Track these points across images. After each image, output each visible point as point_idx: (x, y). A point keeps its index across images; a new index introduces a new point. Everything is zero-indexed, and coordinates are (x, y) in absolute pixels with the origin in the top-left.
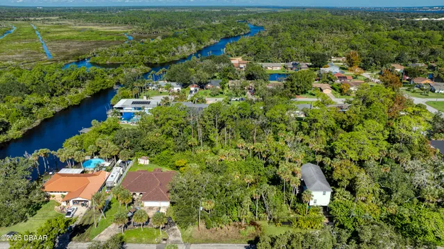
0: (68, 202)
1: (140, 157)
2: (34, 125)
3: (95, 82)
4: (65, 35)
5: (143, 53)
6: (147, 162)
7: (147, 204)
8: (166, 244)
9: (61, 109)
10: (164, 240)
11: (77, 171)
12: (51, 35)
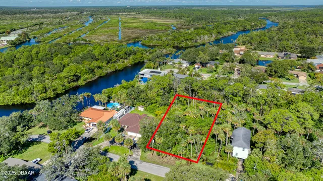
0: (90, 124)
1: (139, 106)
2: (93, 79)
3: (136, 57)
4: (135, 25)
5: (175, 39)
6: (143, 109)
7: (130, 133)
8: (129, 158)
9: (111, 71)
10: (130, 156)
11: (102, 108)
12: (126, 25)
